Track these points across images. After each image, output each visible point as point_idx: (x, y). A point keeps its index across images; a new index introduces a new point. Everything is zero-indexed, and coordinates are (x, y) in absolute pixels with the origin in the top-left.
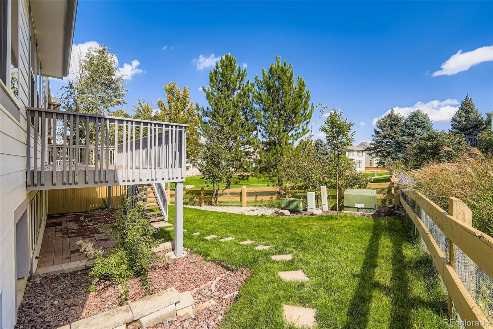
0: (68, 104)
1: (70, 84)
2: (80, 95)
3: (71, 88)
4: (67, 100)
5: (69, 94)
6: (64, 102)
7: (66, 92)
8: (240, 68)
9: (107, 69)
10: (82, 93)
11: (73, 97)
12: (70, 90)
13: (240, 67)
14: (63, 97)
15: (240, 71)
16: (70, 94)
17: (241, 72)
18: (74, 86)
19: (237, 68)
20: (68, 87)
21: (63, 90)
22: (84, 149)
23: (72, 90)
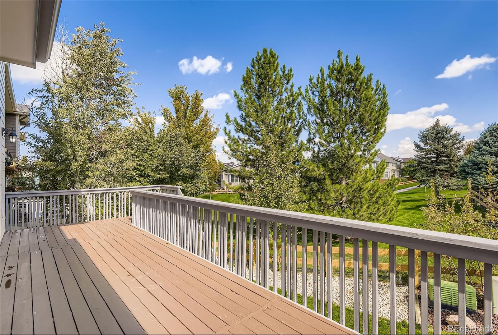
0: (43, 118)
1: (47, 85)
2: (64, 102)
3: (49, 91)
4: (42, 111)
5: (44, 101)
6: (35, 114)
7: (39, 99)
8: (284, 67)
9: (108, 61)
10: (68, 99)
11: (50, 107)
12: (46, 94)
13: (284, 65)
14: (34, 105)
15: (285, 70)
16: (46, 101)
17: (286, 72)
18: (55, 88)
19: (280, 67)
20: (43, 90)
21: (34, 94)
22: (72, 195)
23: (50, 95)
